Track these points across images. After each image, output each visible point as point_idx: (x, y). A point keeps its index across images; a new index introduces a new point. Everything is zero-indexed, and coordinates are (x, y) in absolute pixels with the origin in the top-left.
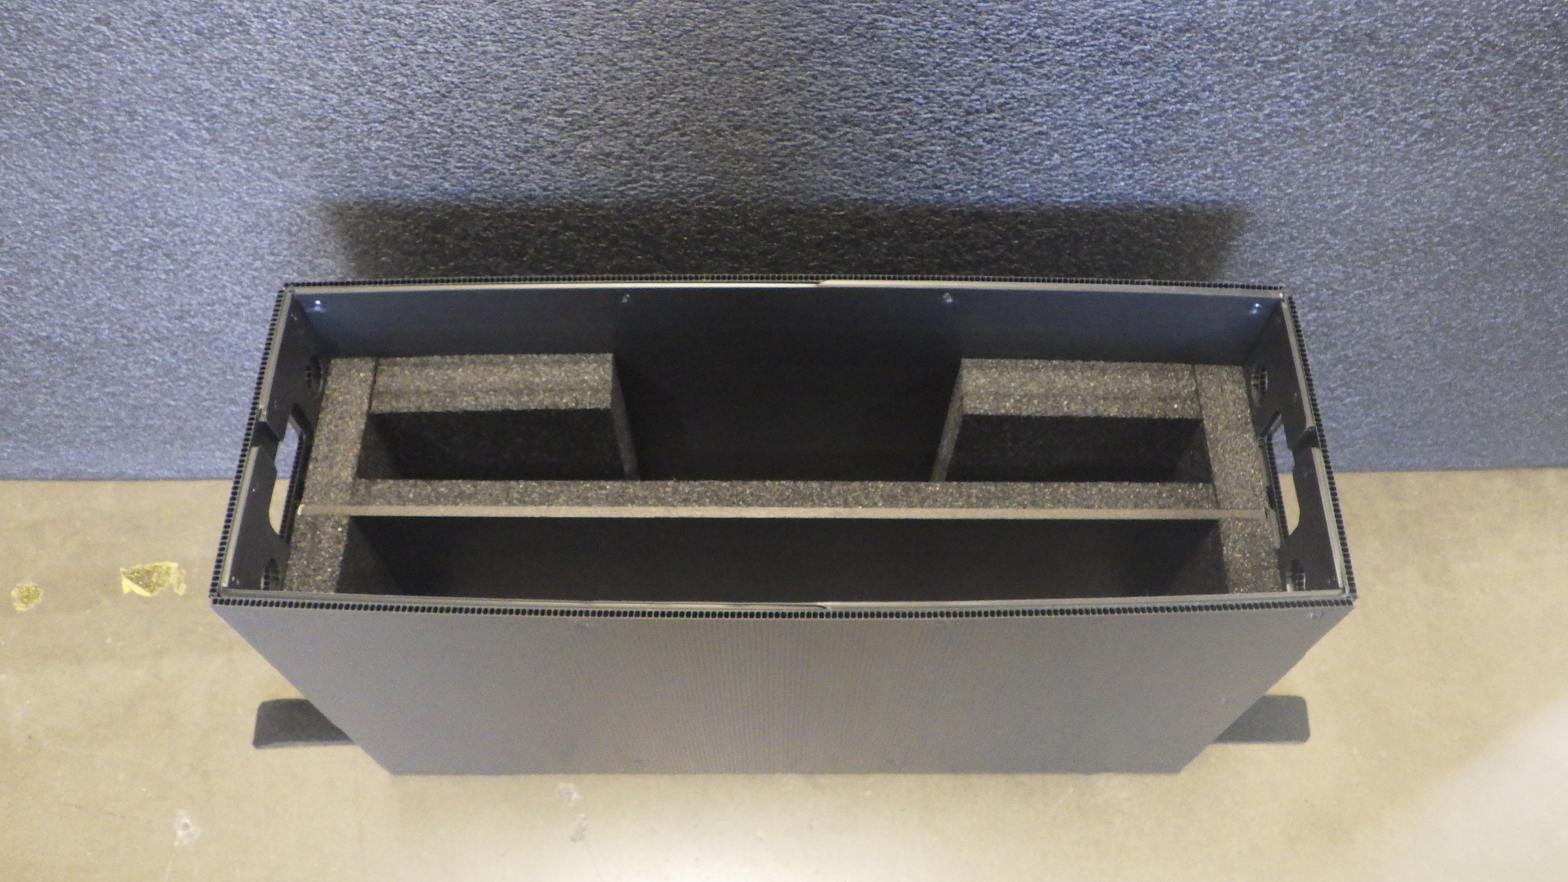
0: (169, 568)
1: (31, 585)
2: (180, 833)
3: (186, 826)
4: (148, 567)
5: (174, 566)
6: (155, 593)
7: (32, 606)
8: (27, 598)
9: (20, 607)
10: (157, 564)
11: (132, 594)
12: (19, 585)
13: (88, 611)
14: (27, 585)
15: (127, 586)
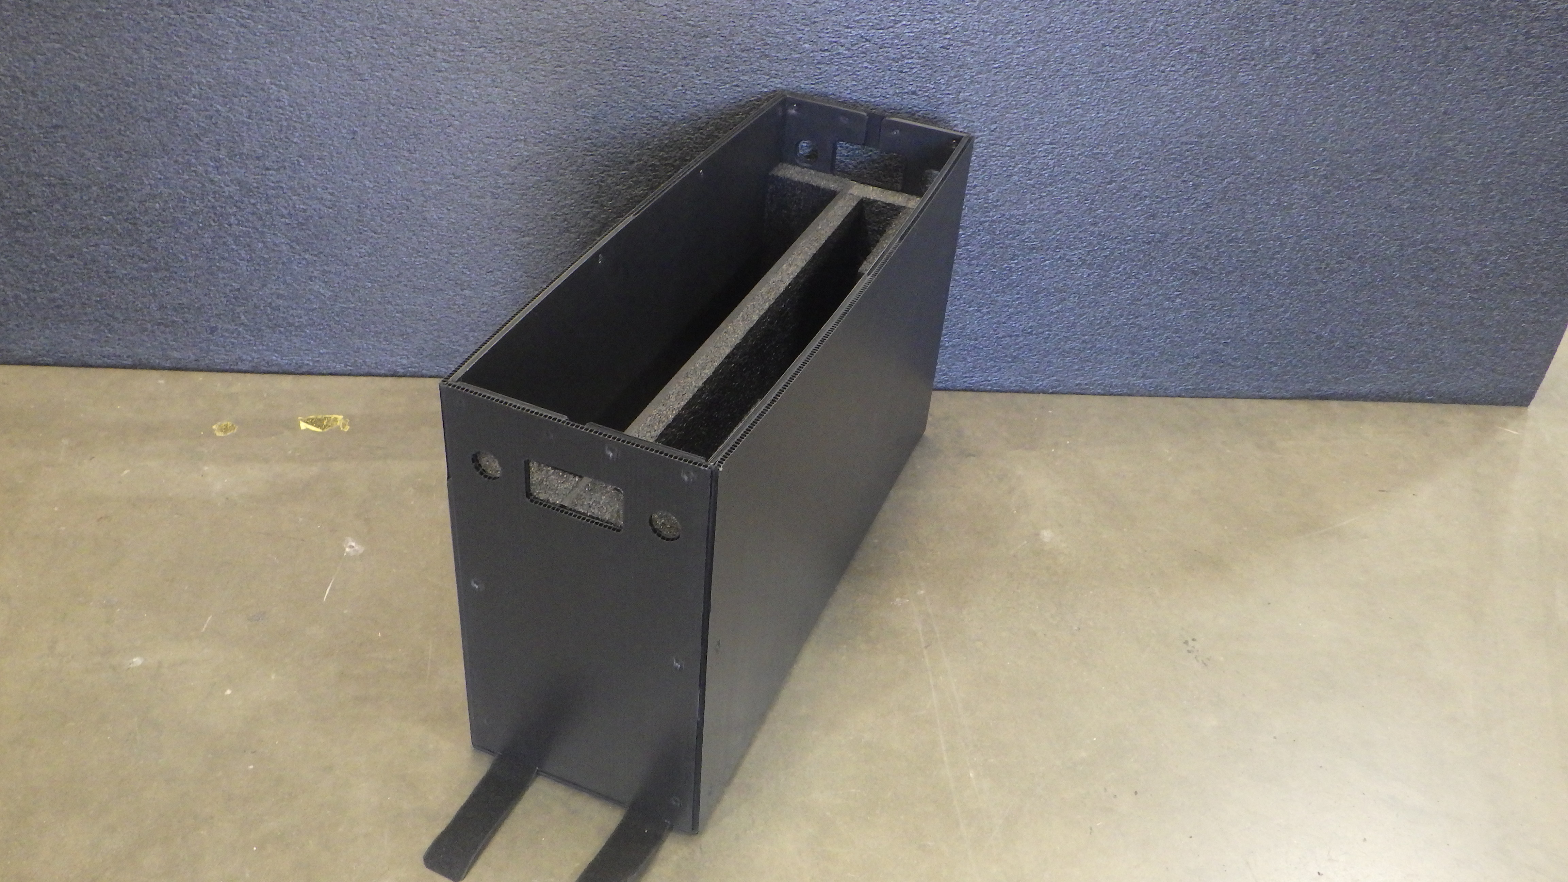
0: (336, 418)
1: (229, 424)
2: (347, 550)
3: (352, 547)
4: (320, 417)
5: (340, 417)
6: (325, 430)
7: (229, 434)
8: (225, 429)
9: (220, 434)
10: (327, 416)
11: (307, 430)
12: (219, 423)
13: (273, 437)
14: (225, 423)
15: (303, 426)
